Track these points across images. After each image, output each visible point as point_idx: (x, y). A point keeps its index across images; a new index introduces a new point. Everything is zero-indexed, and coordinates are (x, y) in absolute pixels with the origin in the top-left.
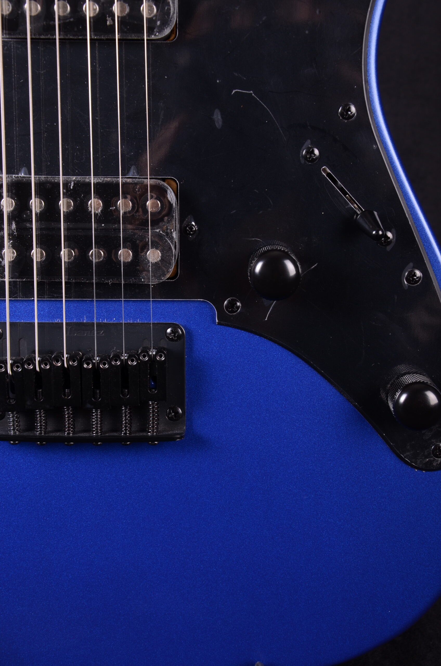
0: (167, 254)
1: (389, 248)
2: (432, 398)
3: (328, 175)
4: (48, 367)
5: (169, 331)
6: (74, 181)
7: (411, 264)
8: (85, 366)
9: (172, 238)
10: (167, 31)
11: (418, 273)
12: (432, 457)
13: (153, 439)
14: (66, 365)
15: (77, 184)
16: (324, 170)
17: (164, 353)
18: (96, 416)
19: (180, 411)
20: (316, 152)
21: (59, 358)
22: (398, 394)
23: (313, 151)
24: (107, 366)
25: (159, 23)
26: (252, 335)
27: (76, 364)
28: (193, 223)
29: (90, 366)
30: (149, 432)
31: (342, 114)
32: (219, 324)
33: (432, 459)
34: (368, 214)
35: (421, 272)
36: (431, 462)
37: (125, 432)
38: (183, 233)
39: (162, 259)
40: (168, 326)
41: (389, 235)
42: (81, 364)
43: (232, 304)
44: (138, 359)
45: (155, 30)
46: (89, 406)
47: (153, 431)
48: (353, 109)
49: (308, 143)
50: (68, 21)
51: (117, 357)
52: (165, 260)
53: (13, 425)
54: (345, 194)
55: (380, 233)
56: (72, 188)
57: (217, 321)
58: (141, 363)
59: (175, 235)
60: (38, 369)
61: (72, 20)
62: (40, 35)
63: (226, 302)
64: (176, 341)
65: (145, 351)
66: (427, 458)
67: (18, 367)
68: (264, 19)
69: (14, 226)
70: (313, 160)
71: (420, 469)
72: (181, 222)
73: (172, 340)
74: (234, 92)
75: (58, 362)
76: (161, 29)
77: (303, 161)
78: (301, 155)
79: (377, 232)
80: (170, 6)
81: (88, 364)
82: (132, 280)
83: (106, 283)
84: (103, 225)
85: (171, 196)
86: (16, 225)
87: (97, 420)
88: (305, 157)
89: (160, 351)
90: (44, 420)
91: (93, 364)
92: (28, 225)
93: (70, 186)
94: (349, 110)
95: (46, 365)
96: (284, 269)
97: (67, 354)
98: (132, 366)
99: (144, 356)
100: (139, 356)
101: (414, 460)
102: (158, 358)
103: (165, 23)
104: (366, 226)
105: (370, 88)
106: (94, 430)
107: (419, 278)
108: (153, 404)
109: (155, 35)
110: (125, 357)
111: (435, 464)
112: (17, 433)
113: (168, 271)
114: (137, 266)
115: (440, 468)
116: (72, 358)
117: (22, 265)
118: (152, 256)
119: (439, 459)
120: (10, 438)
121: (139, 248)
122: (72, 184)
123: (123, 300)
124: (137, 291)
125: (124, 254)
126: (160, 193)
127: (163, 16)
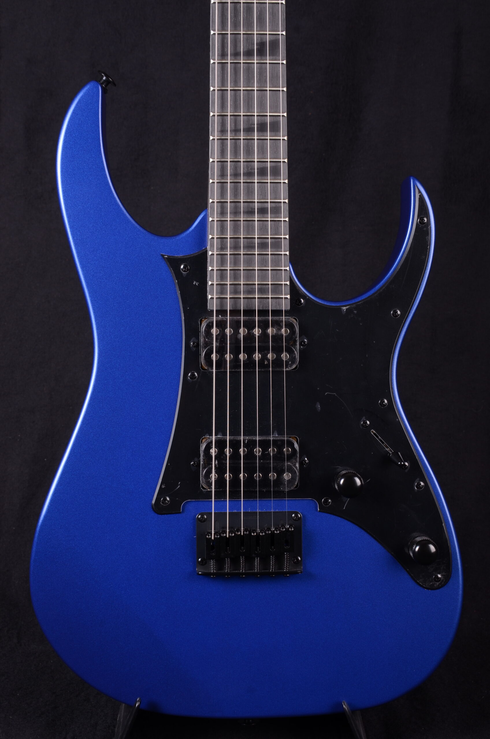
0: (294, 475)
1: (406, 471)
2: (432, 548)
3: (374, 434)
4: (233, 535)
5: (293, 515)
6: (247, 439)
7: (418, 479)
8: (253, 534)
9: (296, 467)
10: (294, 366)
11: (422, 484)
12: (434, 582)
13: (286, 573)
14: (242, 534)
15: (249, 440)
16: (372, 431)
17: (293, 527)
18: (257, 561)
19: (299, 558)
20: (368, 422)
21: (239, 530)
22: (414, 546)
23: (367, 422)
24: (264, 534)
25: (290, 363)
26: (336, 517)
27: (248, 533)
28: (306, 459)
29: (255, 534)
30: (285, 569)
31: (380, 403)
32: (319, 511)
33: (434, 583)
34: (395, 454)
35: (424, 482)
36: (433, 585)
37: (272, 569)
38: (301, 464)
39: (292, 478)
40: (293, 513)
41: (407, 464)
42: (250, 533)
43: (326, 501)
44: (280, 530)
45: (288, 366)
46: (254, 555)
47: (286, 569)
48: (386, 401)
49: (364, 418)
50: (246, 362)
51: (269, 529)
53: (213, 567)
54: (383, 443)
55: (402, 463)
56: (246, 443)
57: (319, 510)
58: (281, 532)
59: (297, 465)
60: (228, 536)
61: (248, 362)
62: (232, 369)
63: (323, 500)
64: (297, 520)
65: (283, 526)
66: (431, 582)
67: (217, 535)
68: (341, 359)
69: (217, 462)
70: (367, 427)
71: (428, 589)
72: (300, 458)
73: (295, 520)
74: (326, 394)
75: (238, 532)
76: (291, 365)
77: (361, 427)
78: (360, 424)
79: (401, 463)
80: (296, 355)
81: (254, 533)
82: (276, 489)
83: (263, 491)
84: (262, 461)
85: (296, 446)
87: (257, 563)
88: (362, 425)
89: (291, 526)
90: (230, 564)
91: (257, 533)
92: (224, 462)
93: (245, 442)
94: (384, 402)
95: (232, 534)
96: (354, 482)
97: (243, 528)
98: (277, 533)
99: (283, 529)
100: (280, 528)
101: (424, 584)
102: (290, 529)
103: (293, 363)
104: (396, 460)
105: (394, 391)
106: (256, 569)
107: (423, 486)
108: (287, 554)
109: (288, 368)
110: (273, 529)
111: (435, 586)
112: (215, 571)
113: (294, 484)
114: (279, 481)
115: (438, 588)
116: (245, 530)
117: (220, 482)
118: (287, 476)
119: (438, 583)
120: (211, 574)
121: (280, 472)
122: (247, 441)
123: (272, 499)
124: (279, 495)
125: (272, 476)
126: (291, 445)
127: (292, 359)
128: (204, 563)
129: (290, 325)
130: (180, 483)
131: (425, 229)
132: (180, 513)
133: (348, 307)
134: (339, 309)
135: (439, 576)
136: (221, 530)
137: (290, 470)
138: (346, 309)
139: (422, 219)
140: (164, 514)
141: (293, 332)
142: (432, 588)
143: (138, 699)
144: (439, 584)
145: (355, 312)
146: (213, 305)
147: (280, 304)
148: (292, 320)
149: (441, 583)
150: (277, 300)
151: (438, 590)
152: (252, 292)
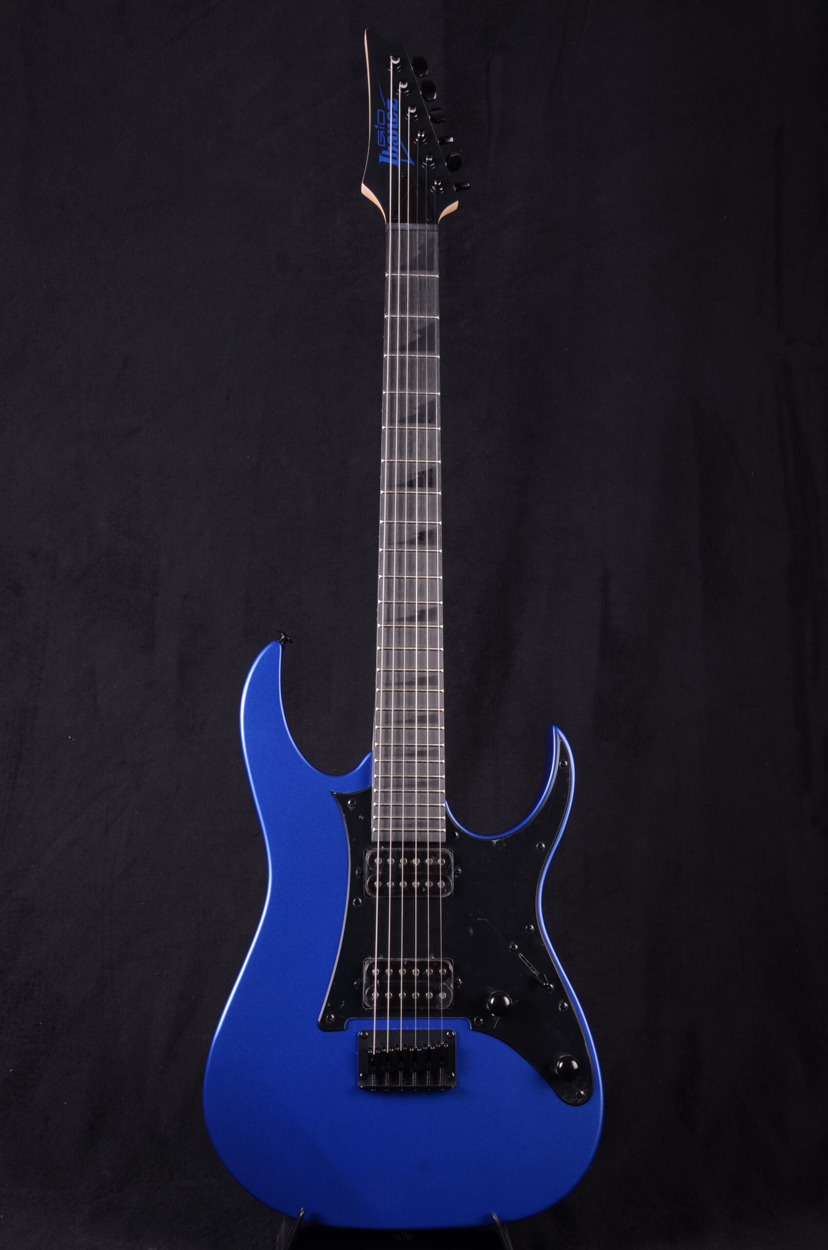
0: (449, 995)
1: (551, 992)
2: (575, 1065)
3: (522, 957)
4: (393, 1050)
5: (448, 1033)
7: (562, 1000)
8: (410, 1050)
9: (451, 988)
10: (449, 894)
11: (566, 1005)
13: (441, 1087)
14: (401, 1050)
15: (408, 962)
16: (520, 955)
17: (447, 1043)
18: (414, 1076)
19: (453, 1075)
20: (516, 947)
21: (398, 1046)
22: (559, 1063)
23: (515, 946)
24: (421, 1050)
25: (446, 890)
26: (487, 1036)
27: (406, 1048)
28: (460, 980)
29: (413, 1050)
30: (440, 1085)
31: (527, 929)
32: (472, 1030)
33: (577, 1099)
34: (541, 976)
35: (567, 1003)
36: (576, 1101)
37: (428, 1083)
38: (456, 984)
40: (447, 1031)
41: (552, 986)
42: (408, 1049)
43: (478, 1020)
44: (435, 1046)
45: (444, 893)
46: (411, 1071)
48: (532, 927)
49: (512, 943)
50: (406, 889)
51: (426, 1045)
52: (448, 998)
53: (373, 1081)
54: (530, 966)
55: (547, 984)
56: (405, 964)
57: (471, 1028)
58: (437, 1048)
59: (452, 986)
60: (388, 1052)
61: (408, 889)
62: (393, 895)
63: (475, 1019)
64: (451, 1038)
65: (439, 1043)
66: (574, 1098)
67: (378, 1051)
68: (492, 887)
69: (378, 982)
70: (515, 951)
71: (571, 1105)
72: (454, 979)
73: (449, 1038)
74: (478, 919)
75: (397, 1048)
76: (447, 893)
77: (510, 951)
78: (509, 948)
79: (546, 984)
80: (451, 883)
81: (412, 1049)
82: (433, 1008)
83: (420, 1009)
84: (419, 981)
85: (451, 967)
86: (380, 981)
87: (414, 1078)
88: (511, 949)
89: (445, 1043)
90: (389, 1078)
91: (414, 1049)
92: (385, 981)
94: (531, 927)
95: (391, 1049)
96: (504, 1002)
97: (402, 1044)
98: (433, 1049)
99: (438, 1045)
100: (436, 1044)
101: (568, 1100)
102: (445, 1046)
103: (448, 890)
104: (541, 981)
105: (540, 918)
106: (413, 1084)
107: (566, 1007)
108: (441, 1070)
109: (444, 895)
110: (429, 1046)
111: (578, 1102)
112: (375, 1085)
113: (449, 1003)
114: (435, 1000)
115: (581, 1104)
116: (404, 1046)
117: (382, 1000)
118: (442, 996)
119: (581, 1100)
120: (372, 1088)
121: (436, 992)
122: (406, 962)
123: (429, 1018)
124: (435, 1013)
125: (429, 995)
126: (446, 966)
127: (448, 887)
128: (365, 1078)
129: (445, 856)
130: (344, 1001)
131: (566, 771)
132: (344, 1030)
133: (497, 840)
134: (490, 842)
135: (582, 1093)
136: (381, 1044)
137: (445, 990)
138: (497, 842)
139: (563, 763)
140: (329, 1031)
141: (448, 861)
142: (575, 1104)
143: (302, 1209)
145: (505, 845)
146: (376, 836)
147: (437, 837)
148: (447, 851)
149: (583, 1100)
150: (435, 833)
151: (581, 1107)
152: (412, 825)
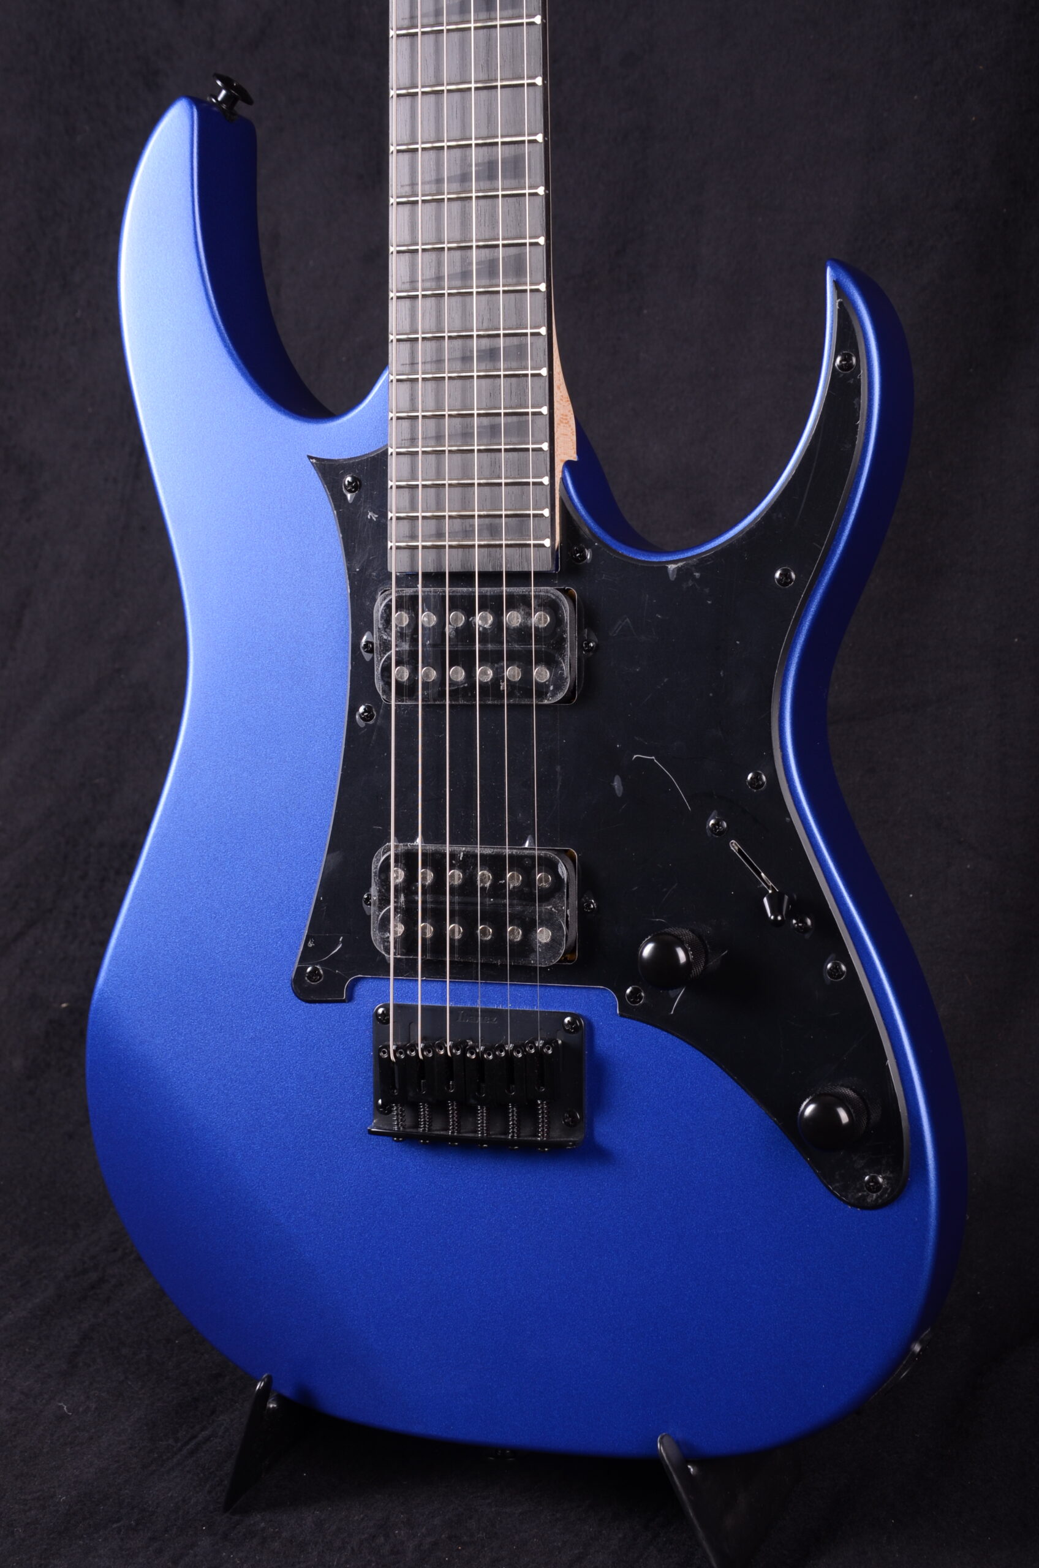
0: (558, 934)
1: (807, 936)
3: (738, 850)
4: (431, 1055)
5: (566, 1020)
6: (463, 851)
7: (833, 956)
8: (469, 1055)
9: (567, 917)
10: (560, 696)
11: (843, 968)
12: (865, 1191)
13: (541, 1145)
14: (449, 1054)
15: (466, 855)
16: (733, 845)
17: (552, 1046)
19: (578, 1116)
20: (725, 824)
21: (442, 1046)
23: (720, 823)
24: (491, 1057)
25: (551, 688)
27: (459, 1053)
28: (592, 903)
29: (474, 1056)
30: (539, 1137)
31: (751, 781)
32: (620, 1015)
33: (865, 1193)
35: (845, 964)
36: (864, 1198)
37: (510, 1134)
38: (580, 911)
39: (553, 939)
40: (566, 1015)
41: (809, 920)
42: (464, 1053)
43: (634, 994)
44: (523, 1051)
45: (548, 695)
46: (472, 1101)
47: (543, 1135)
48: (765, 777)
49: (715, 814)
50: (462, 686)
51: (501, 1048)
52: (555, 942)
53: (397, 1120)
54: (756, 871)
56: (461, 859)
57: (618, 1012)
58: (526, 1056)
59: (570, 913)
60: (420, 1056)
61: (466, 685)
62: (435, 700)
63: (627, 991)
64: (573, 1033)
65: (533, 1042)
66: (860, 1192)
67: (401, 1053)
68: (666, 680)
69: (402, 899)
70: (721, 833)
71: (854, 1206)
72: (575, 897)
73: (567, 1030)
74: (635, 756)
75: (441, 1049)
76: (551, 695)
77: (709, 833)
78: (707, 827)
80: (563, 670)
81: (472, 1054)
82: (522, 962)
83: (494, 964)
84: (492, 900)
85: (563, 870)
86: (405, 897)
87: (482, 1119)
88: (713, 829)
89: (549, 1043)
90: (428, 1115)
91: (477, 1054)
92: (414, 900)
93: (460, 857)
94: (759, 778)
95: (428, 1052)
96: (675, 957)
97: (450, 1041)
98: (518, 1058)
99: (531, 1048)
100: (525, 1047)
101: (844, 1193)
102: (544, 1051)
103: (558, 688)
106: (479, 1131)
107: (844, 973)
108: (542, 1103)
109: (548, 700)
110: (510, 1048)
111: (869, 1200)
112: (401, 1129)
113: (560, 954)
114: (526, 946)
115: (875, 1207)
116: (455, 1046)
117: (408, 942)
118: (543, 935)
119: (876, 1195)
120: (394, 1133)
121: (529, 928)
122: (462, 854)
123: (508, 983)
124: (524, 973)
125: (512, 932)
126: (550, 866)
127: (558, 681)
128: (386, 1110)
129: (551, 607)
130: (342, 938)
131: (851, 381)
132: (343, 1001)
133: (680, 564)
134: (662, 568)
135: (881, 1179)
137: (549, 921)
138: (679, 569)
139: (846, 358)
140: (314, 1000)
141: (557, 620)
142: (861, 1204)
144: (878, 1197)
145: (697, 575)
148: (551, 591)
149: (882, 1195)
150: (524, 549)
151: (877, 1213)
152: (468, 533)
